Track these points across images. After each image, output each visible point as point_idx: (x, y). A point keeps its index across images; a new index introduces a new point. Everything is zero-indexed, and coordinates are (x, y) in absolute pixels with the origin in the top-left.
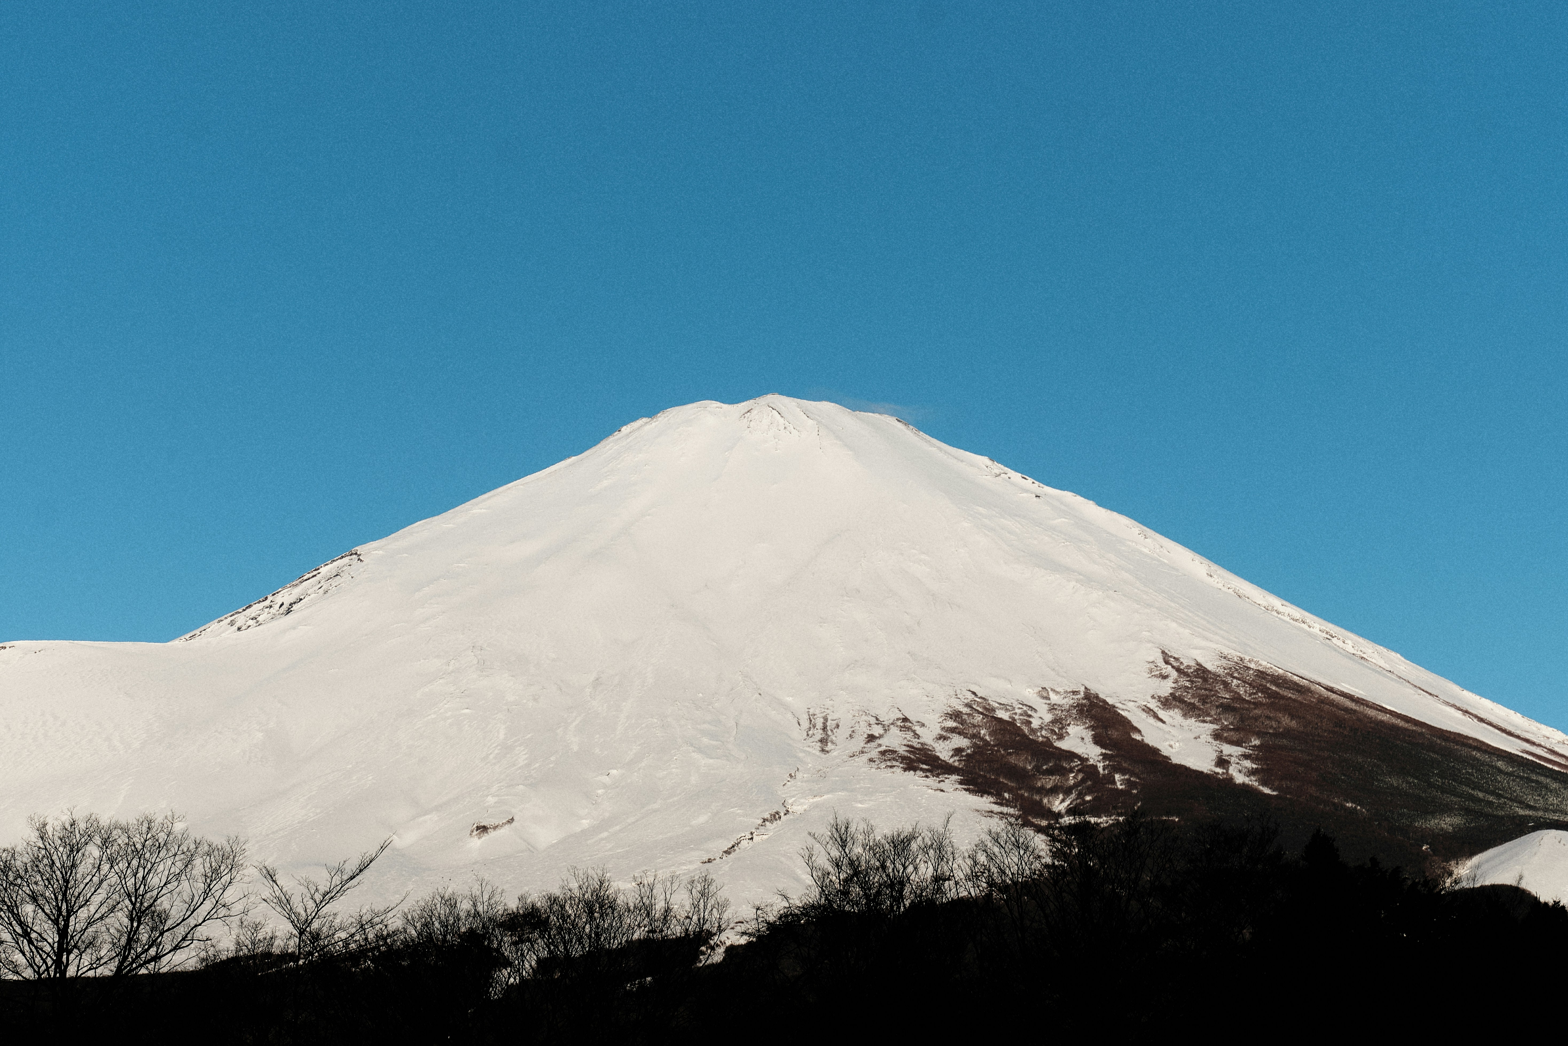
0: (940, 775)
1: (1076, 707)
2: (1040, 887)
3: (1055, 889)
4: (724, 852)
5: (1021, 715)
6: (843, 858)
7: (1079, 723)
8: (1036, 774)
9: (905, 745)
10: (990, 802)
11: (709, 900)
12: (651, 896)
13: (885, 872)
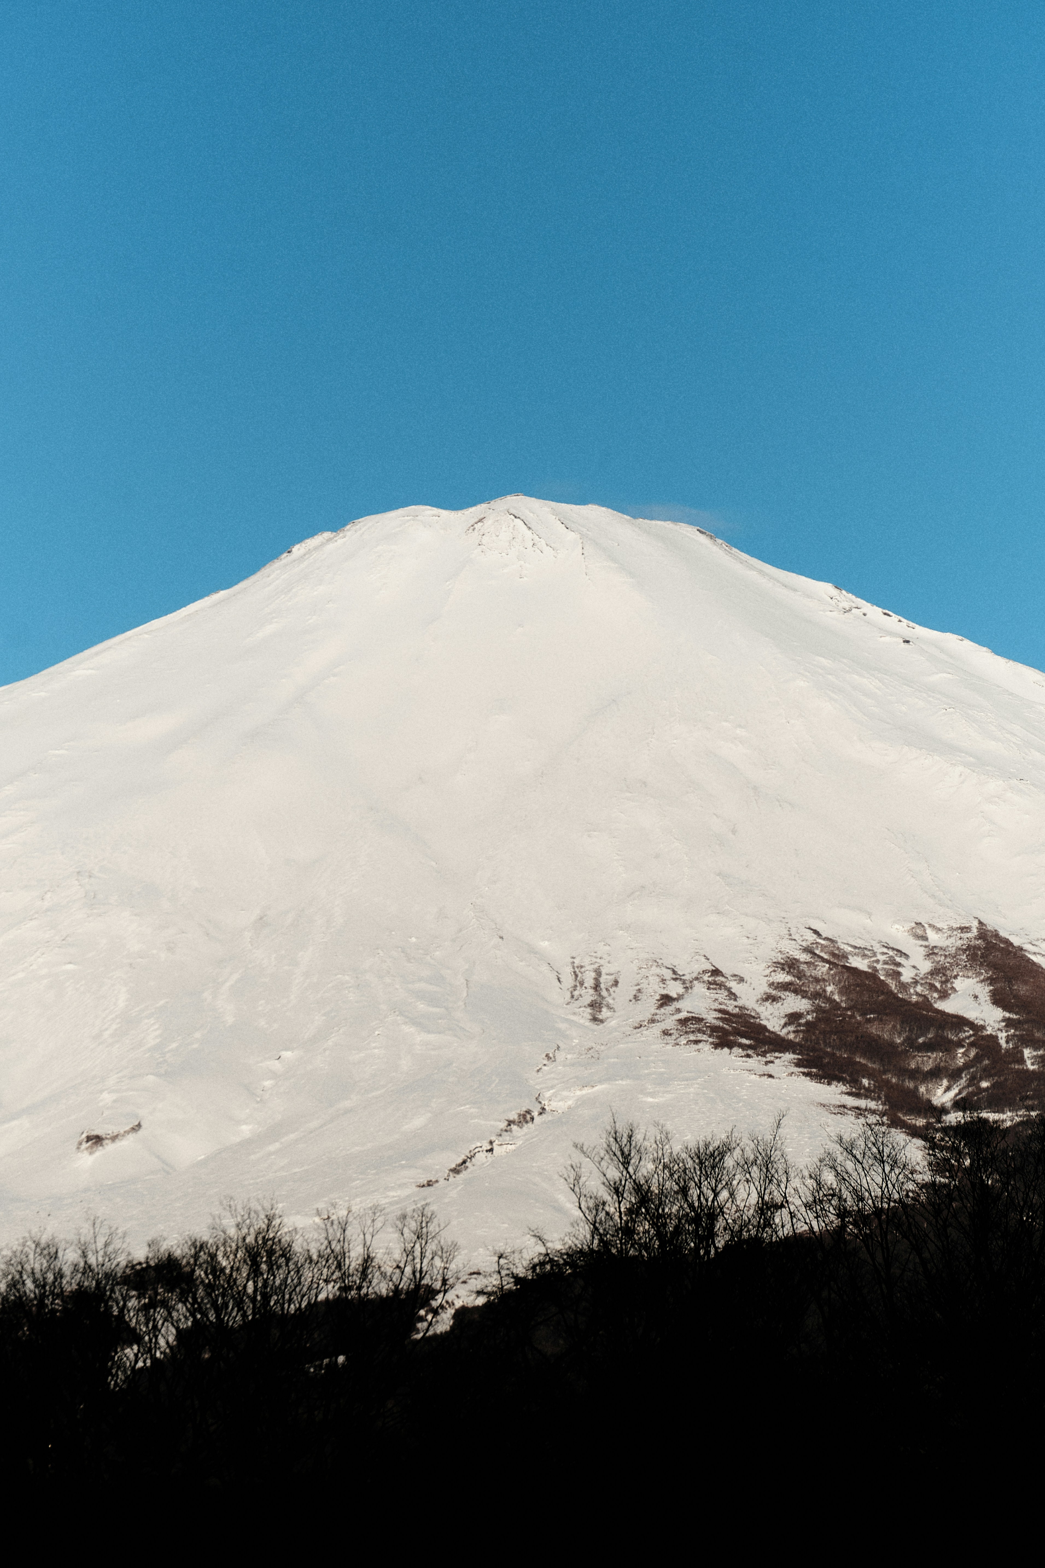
0: (768, 1053)
1: (966, 950)
2: (914, 1219)
3: (937, 1221)
4: (451, 1170)
5: (885, 963)
6: (626, 1180)
7: (970, 974)
8: (908, 1051)
9: (715, 1010)
10: (842, 1093)
11: (428, 1244)
12: (342, 1241)
13: (687, 1200)
